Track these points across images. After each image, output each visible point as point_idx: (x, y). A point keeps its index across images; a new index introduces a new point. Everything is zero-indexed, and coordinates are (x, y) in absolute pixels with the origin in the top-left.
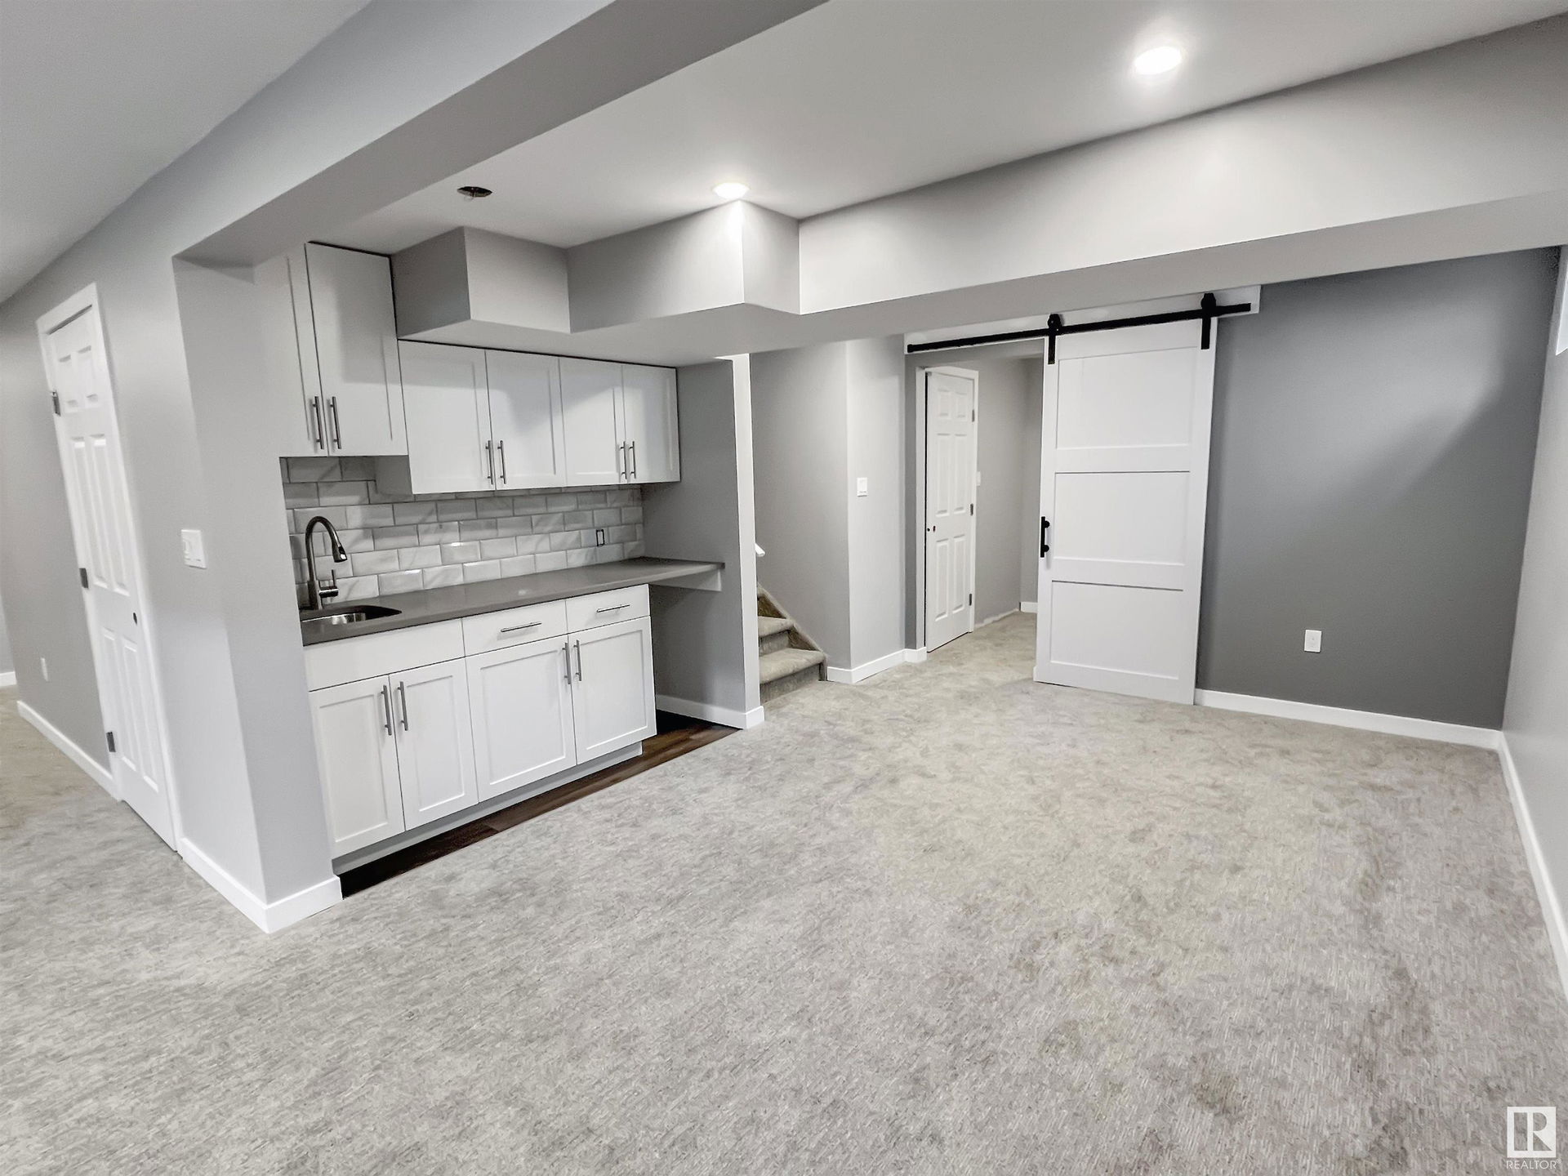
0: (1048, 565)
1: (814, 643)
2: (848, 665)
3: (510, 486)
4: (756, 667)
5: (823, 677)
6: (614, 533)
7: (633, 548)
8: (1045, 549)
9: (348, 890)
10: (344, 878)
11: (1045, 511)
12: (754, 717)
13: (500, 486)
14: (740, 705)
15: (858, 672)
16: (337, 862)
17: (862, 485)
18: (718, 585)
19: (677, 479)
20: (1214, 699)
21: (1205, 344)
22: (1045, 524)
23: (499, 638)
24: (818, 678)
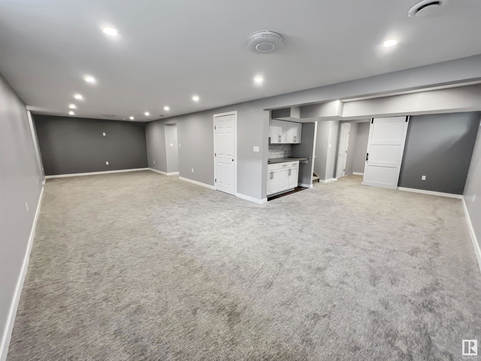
0: (367, 162)
1: (317, 175)
2: (324, 180)
3: (281, 143)
4: (313, 178)
5: (318, 182)
6: (287, 153)
7: (290, 155)
8: (367, 159)
9: (268, 201)
10: (268, 198)
11: (368, 152)
12: (311, 186)
13: (280, 143)
14: (309, 184)
15: (326, 181)
16: (267, 196)
17: (330, 146)
18: (307, 162)
19: (300, 143)
20: (401, 188)
21: (406, 121)
22: (368, 154)
23: (282, 167)
24: (317, 181)
